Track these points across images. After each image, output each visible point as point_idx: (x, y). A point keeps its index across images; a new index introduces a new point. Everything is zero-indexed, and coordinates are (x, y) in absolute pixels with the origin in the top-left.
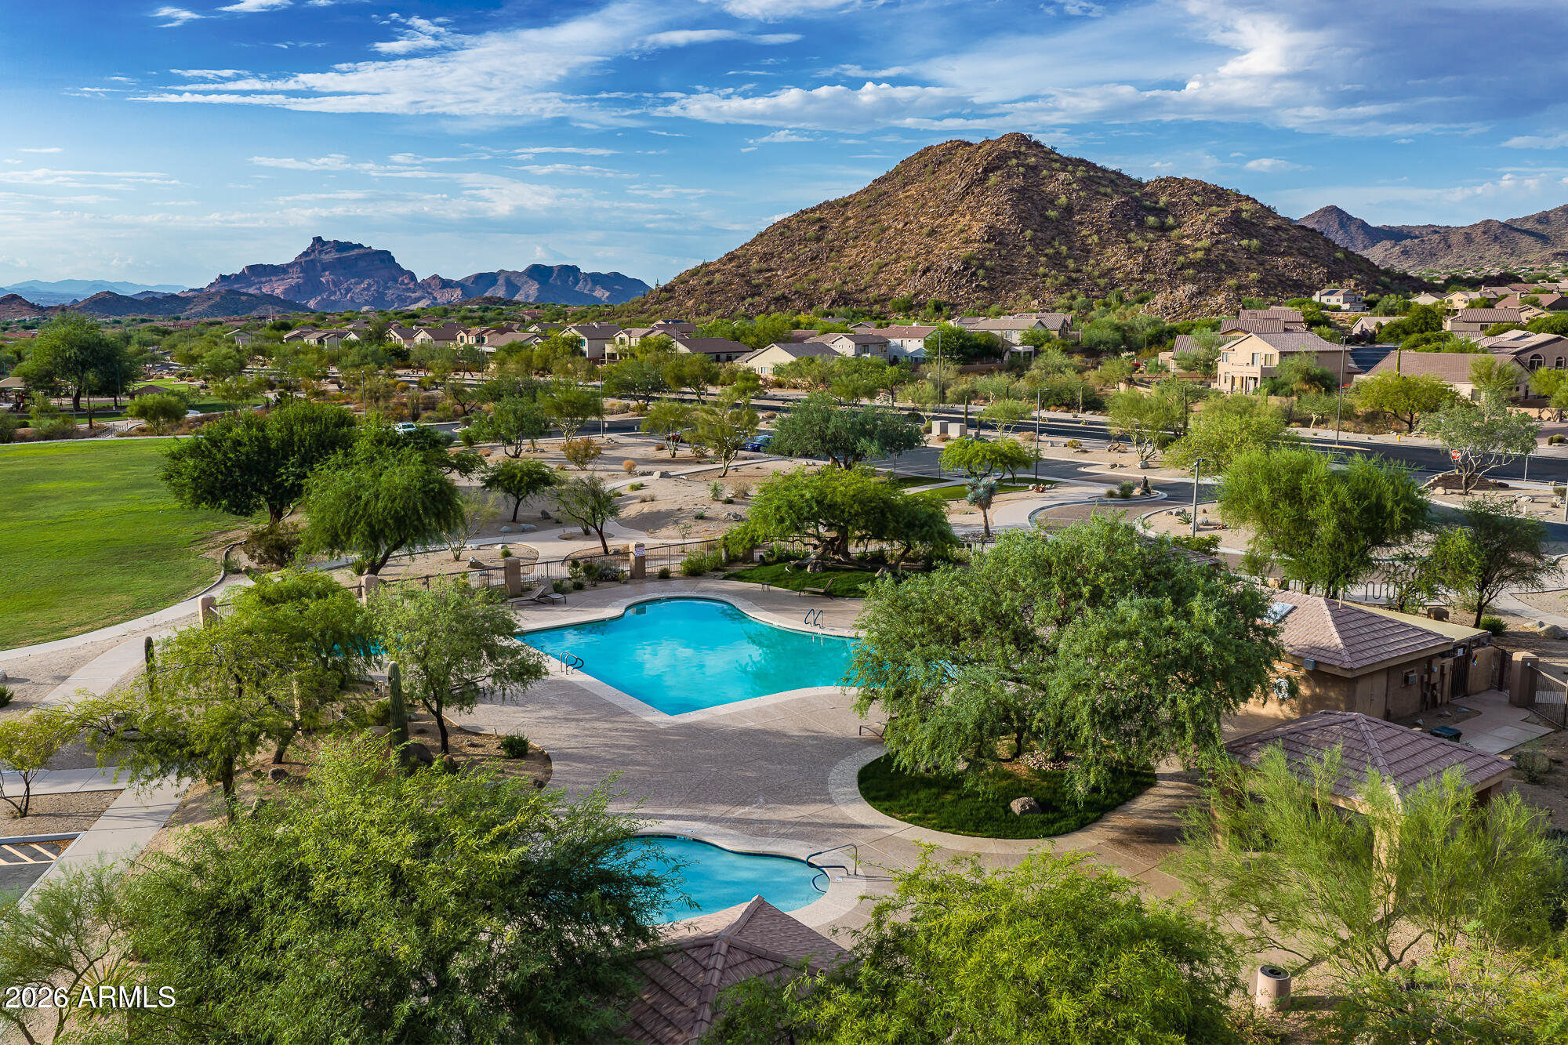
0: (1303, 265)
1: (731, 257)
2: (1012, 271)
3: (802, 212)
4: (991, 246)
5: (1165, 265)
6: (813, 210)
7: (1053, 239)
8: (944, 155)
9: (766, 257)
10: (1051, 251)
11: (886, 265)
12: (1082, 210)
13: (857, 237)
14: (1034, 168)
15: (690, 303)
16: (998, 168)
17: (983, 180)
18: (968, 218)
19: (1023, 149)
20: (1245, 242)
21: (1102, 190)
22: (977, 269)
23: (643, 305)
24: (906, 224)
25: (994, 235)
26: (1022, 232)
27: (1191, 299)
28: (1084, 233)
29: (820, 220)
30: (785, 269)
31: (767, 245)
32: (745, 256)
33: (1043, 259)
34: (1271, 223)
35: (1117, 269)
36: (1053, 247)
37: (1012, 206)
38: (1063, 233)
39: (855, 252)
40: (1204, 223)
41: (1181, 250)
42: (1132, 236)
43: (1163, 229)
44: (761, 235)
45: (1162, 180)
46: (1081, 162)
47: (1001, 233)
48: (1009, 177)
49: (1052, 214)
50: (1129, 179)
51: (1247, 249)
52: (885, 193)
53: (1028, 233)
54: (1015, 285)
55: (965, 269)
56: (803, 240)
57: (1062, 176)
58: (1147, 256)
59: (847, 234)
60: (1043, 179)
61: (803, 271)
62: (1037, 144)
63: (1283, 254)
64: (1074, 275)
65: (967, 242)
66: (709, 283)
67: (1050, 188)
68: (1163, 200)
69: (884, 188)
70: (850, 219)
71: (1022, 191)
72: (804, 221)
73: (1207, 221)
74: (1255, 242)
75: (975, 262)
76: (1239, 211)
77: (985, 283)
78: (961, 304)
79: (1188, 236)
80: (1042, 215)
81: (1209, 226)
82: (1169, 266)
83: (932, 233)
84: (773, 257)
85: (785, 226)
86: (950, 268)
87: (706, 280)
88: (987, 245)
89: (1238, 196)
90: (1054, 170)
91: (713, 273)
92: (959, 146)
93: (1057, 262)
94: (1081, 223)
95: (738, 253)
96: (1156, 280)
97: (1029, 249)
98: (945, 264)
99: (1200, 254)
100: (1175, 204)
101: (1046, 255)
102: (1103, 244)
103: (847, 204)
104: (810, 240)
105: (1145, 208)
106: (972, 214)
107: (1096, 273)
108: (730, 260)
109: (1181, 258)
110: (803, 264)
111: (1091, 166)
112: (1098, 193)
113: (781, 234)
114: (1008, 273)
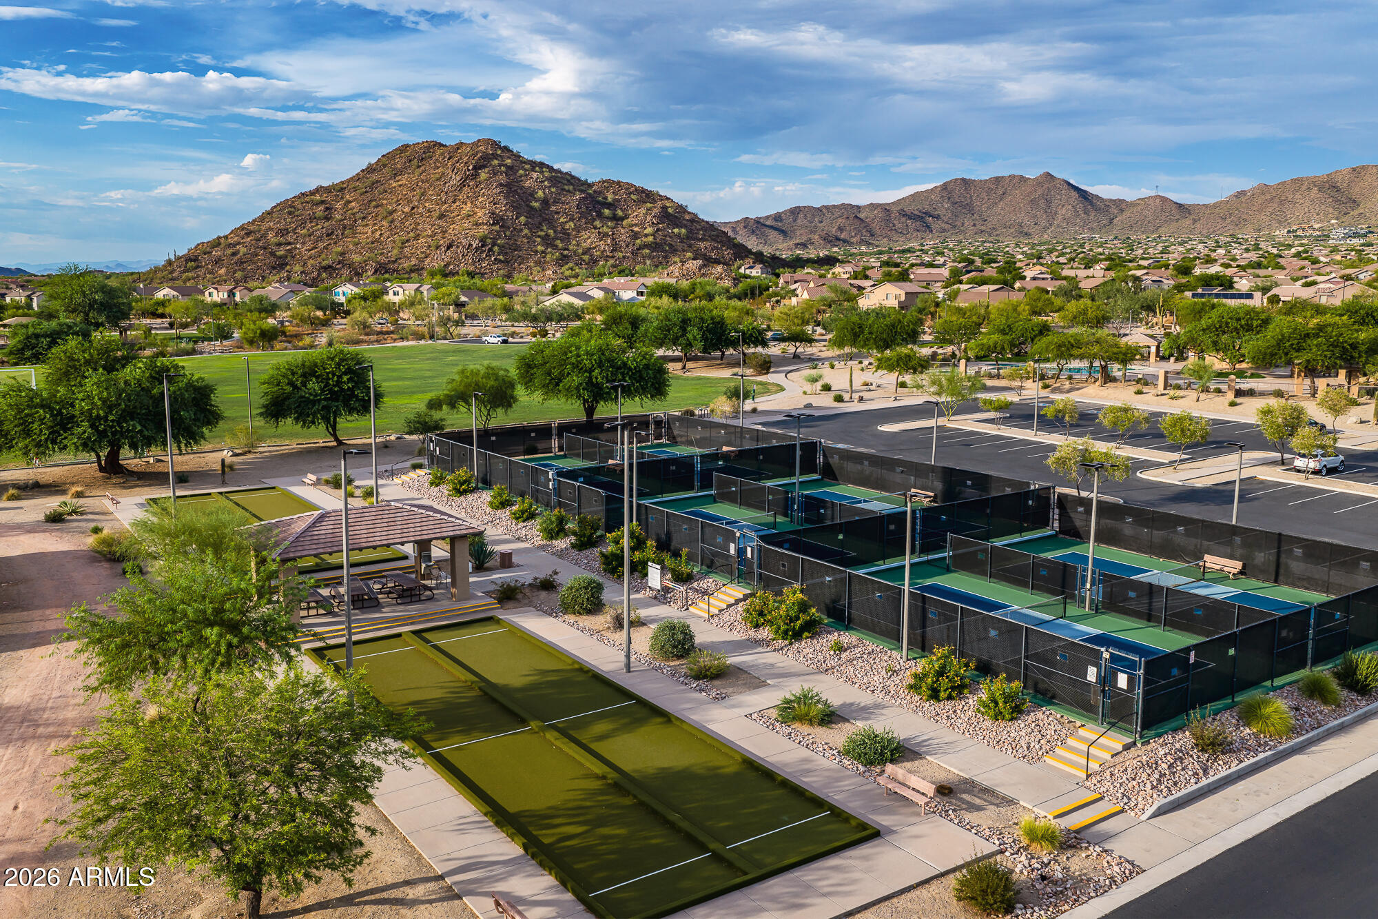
0: (717, 248)
1: (245, 230)
2: (518, 248)
3: (303, 194)
4: (497, 228)
5: (627, 246)
6: (312, 193)
7: (540, 224)
8: (424, 153)
9: (283, 232)
10: (543, 233)
11: (408, 241)
12: (555, 202)
13: (364, 218)
14: (509, 168)
15: (223, 271)
16: (484, 167)
17: (475, 176)
18: (469, 205)
19: (499, 152)
20: (676, 230)
21: (566, 187)
22: (493, 246)
23: (171, 273)
24: (413, 208)
25: (497, 220)
26: (517, 218)
27: (700, 270)
28: (562, 220)
29: (323, 202)
30: (303, 243)
31: (279, 222)
32: (259, 231)
33: (538, 240)
34: (687, 217)
35: (594, 248)
36: (542, 230)
37: (505, 197)
38: (546, 220)
39: (369, 230)
40: (645, 215)
41: (635, 236)
42: (597, 223)
43: (617, 219)
44: (270, 213)
45: (604, 182)
46: (542, 165)
47: (502, 219)
48: (495, 174)
49: (536, 205)
50: (579, 180)
51: (679, 235)
52: (377, 182)
53: (523, 219)
54: (523, 260)
55: (483, 246)
56: (313, 218)
57: (535, 175)
58: (613, 239)
59: (354, 214)
60: (521, 176)
61: (322, 245)
62: (506, 149)
63: (702, 240)
64: (565, 252)
65: (477, 224)
66: (234, 254)
67: (527, 184)
68: (610, 197)
69: (375, 177)
70: (351, 202)
71: (508, 185)
72: (307, 202)
73: (647, 214)
74: (683, 231)
75: (489, 241)
76: (664, 208)
77: (501, 257)
78: (486, 273)
79: (636, 225)
80: (528, 206)
81: (649, 218)
82: (630, 246)
83: (441, 216)
84: (288, 233)
85: (291, 206)
86: (470, 245)
87: (230, 251)
88: (493, 228)
89: (660, 196)
90: (526, 170)
91: (234, 245)
92: (434, 145)
93: (548, 242)
94: (558, 213)
95: (251, 228)
96: (624, 257)
97: (526, 231)
98: (464, 242)
99: (651, 239)
100: (618, 201)
101: (539, 236)
102: (578, 229)
103: (342, 189)
104: (320, 219)
105: (599, 202)
106: (472, 203)
107: (580, 251)
108: (248, 234)
109: (638, 241)
110: (320, 239)
111: (551, 169)
112: (563, 190)
113: (290, 213)
114: (515, 250)
